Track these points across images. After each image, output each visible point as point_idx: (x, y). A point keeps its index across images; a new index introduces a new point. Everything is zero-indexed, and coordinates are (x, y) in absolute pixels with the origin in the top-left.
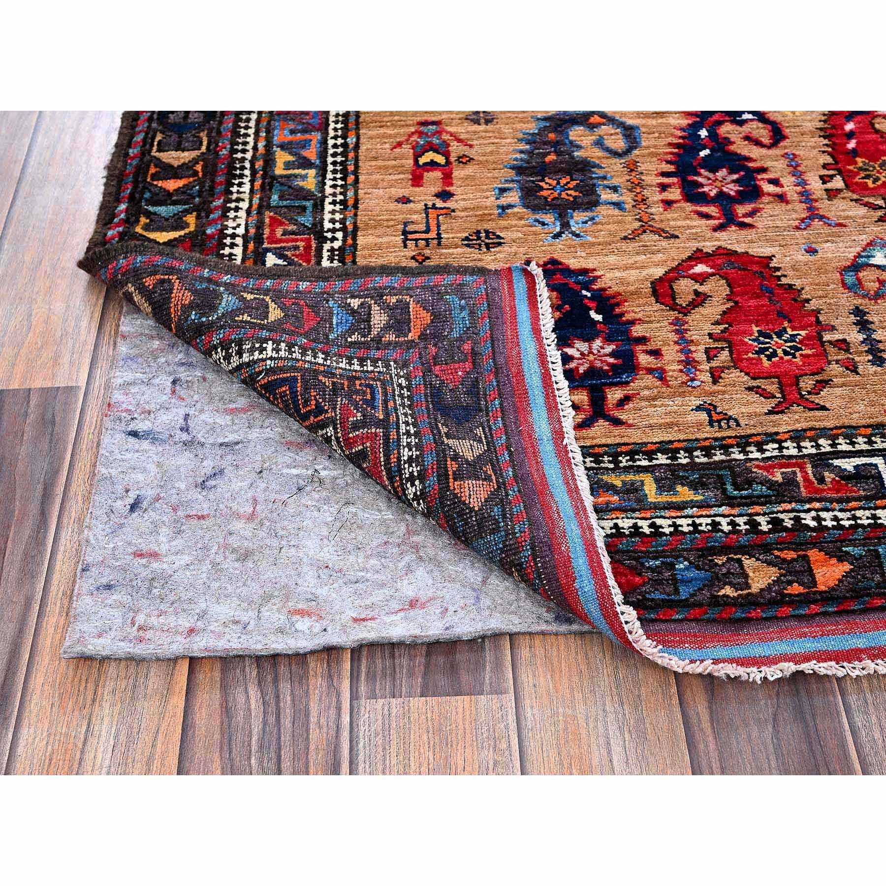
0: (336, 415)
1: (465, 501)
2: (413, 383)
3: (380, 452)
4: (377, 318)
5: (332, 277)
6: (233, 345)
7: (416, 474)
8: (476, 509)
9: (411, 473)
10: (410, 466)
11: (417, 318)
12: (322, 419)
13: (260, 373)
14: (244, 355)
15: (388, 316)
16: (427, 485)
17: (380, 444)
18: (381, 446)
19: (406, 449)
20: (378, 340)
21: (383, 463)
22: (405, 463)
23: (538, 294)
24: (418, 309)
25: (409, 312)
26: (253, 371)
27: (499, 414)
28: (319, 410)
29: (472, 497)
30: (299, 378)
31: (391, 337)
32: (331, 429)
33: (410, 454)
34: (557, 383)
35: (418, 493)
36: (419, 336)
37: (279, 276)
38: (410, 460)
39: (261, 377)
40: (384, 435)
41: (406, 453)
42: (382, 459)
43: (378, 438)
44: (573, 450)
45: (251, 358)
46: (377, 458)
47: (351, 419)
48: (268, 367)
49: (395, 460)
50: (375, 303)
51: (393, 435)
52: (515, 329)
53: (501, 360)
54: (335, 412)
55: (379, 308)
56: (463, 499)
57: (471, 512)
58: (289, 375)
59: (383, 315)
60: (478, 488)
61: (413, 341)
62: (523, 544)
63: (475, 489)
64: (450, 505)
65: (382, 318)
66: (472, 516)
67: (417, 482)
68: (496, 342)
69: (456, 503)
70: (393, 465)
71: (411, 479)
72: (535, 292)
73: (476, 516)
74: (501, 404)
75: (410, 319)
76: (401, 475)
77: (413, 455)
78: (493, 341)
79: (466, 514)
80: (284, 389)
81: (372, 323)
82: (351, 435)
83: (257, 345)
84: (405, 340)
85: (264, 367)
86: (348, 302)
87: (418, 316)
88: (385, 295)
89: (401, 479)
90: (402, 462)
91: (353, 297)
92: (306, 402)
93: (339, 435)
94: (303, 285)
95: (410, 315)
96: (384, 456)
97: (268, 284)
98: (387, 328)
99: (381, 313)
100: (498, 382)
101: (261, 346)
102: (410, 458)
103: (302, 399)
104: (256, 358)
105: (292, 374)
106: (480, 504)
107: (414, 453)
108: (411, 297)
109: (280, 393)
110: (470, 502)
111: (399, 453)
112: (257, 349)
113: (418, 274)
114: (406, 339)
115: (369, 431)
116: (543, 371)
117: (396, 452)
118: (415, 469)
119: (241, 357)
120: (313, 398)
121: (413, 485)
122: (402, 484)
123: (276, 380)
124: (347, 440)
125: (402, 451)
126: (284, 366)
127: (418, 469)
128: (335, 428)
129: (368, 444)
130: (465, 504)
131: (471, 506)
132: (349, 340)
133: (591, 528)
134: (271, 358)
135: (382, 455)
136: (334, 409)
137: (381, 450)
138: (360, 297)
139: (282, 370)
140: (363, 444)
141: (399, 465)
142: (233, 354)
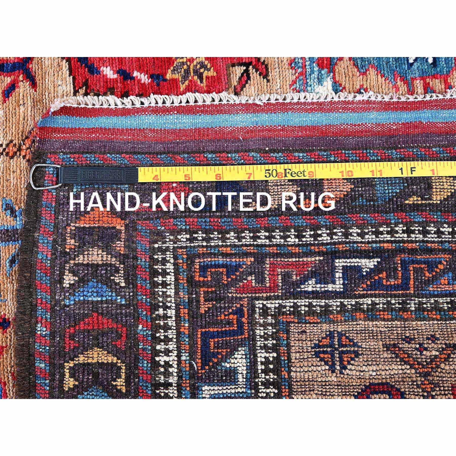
0: (247, 297)
1: (344, 195)
2: (184, 227)
3: (288, 261)
4: (95, 257)
5: (31, 302)
6: (158, 392)
7: (312, 233)
8: (353, 186)
9: (311, 236)
10: (304, 236)
11: (99, 220)
12: (248, 310)
13: (191, 366)
14: (170, 381)
15: (92, 247)
16: (324, 224)
17: (281, 260)
18: (283, 259)
19: (289, 239)
20: (123, 258)
21: (297, 259)
22: (302, 241)
23: (76, 106)
24: (88, 219)
25: (90, 228)
26: (188, 373)
27: (223, 155)
28: (239, 312)
29: (341, 189)
30: (204, 330)
31: (120, 246)
32: (257, 302)
33: (293, 237)
34: (188, 102)
35: (328, 231)
36: (122, 219)
37: (30, 355)
38: (299, 236)
39: (195, 365)
40: (273, 257)
41: (292, 240)
42: (294, 260)
43: (275, 262)
44: (267, 99)
45: (175, 374)
46: (292, 265)
47: (254, 284)
48: (188, 358)
49: (297, 248)
50: (74, 259)
51: (274, 250)
52: (122, 132)
53: (159, 147)
54: (244, 298)
55: (81, 256)
56: (342, 196)
57: (355, 191)
58: (199, 340)
59: (90, 253)
60: (334, 184)
61: (126, 226)
62: (387, 155)
63: (334, 187)
64: (345, 207)
65: (95, 253)
66: (358, 190)
67: (319, 232)
68: (136, 150)
69: (344, 203)
70: (301, 251)
71: (316, 236)
72: (74, 108)
73: (359, 187)
74: (212, 152)
75: (99, 227)
76: (311, 245)
77: (294, 235)
78: (135, 153)
79: (355, 195)
80: (212, 343)
81: (100, 263)
82: (268, 285)
83: (162, 370)
84: (125, 233)
85: (187, 362)
86: (68, 286)
87: (97, 219)
88: (64, 250)
89: (314, 245)
90: (301, 243)
91: (61, 281)
92: (229, 323)
93: (265, 295)
94: (41, 330)
95: (95, 227)
96: (292, 257)
97: (43, 365)
98: (107, 248)
99: (88, 254)
100: (184, 153)
101: (163, 366)
102: (296, 237)
103: (225, 327)
104: (176, 370)
105: (199, 336)
106: (349, 184)
107: (293, 233)
108: (69, 225)
109: (215, 347)
110: (346, 191)
111: (292, 246)
112: (166, 370)
113: (36, 216)
114: (123, 232)
115: (268, 269)
116: (176, 112)
117: (290, 248)
118: (308, 233)
119: (171, 385)
120: (227, 317)
121: (320, 235)
122: (318, 244)
123: (202, 352)
124: (271, 289)
125: (289, 243)
126: (189, 344)
127: (308, 230)
128: (258, 299)
129: (279, 270)
130: (347, 195)
131: (349, 190)
132: (123, 285)
133: (368, 102)
134: (179, 356)
135: (290, 260)
136: (241, 299)
137: (286, 260)
138: (62, 274)
139: (192, 346)
140: (278, 275)
141: (303, 245)
142: (167, 391)
